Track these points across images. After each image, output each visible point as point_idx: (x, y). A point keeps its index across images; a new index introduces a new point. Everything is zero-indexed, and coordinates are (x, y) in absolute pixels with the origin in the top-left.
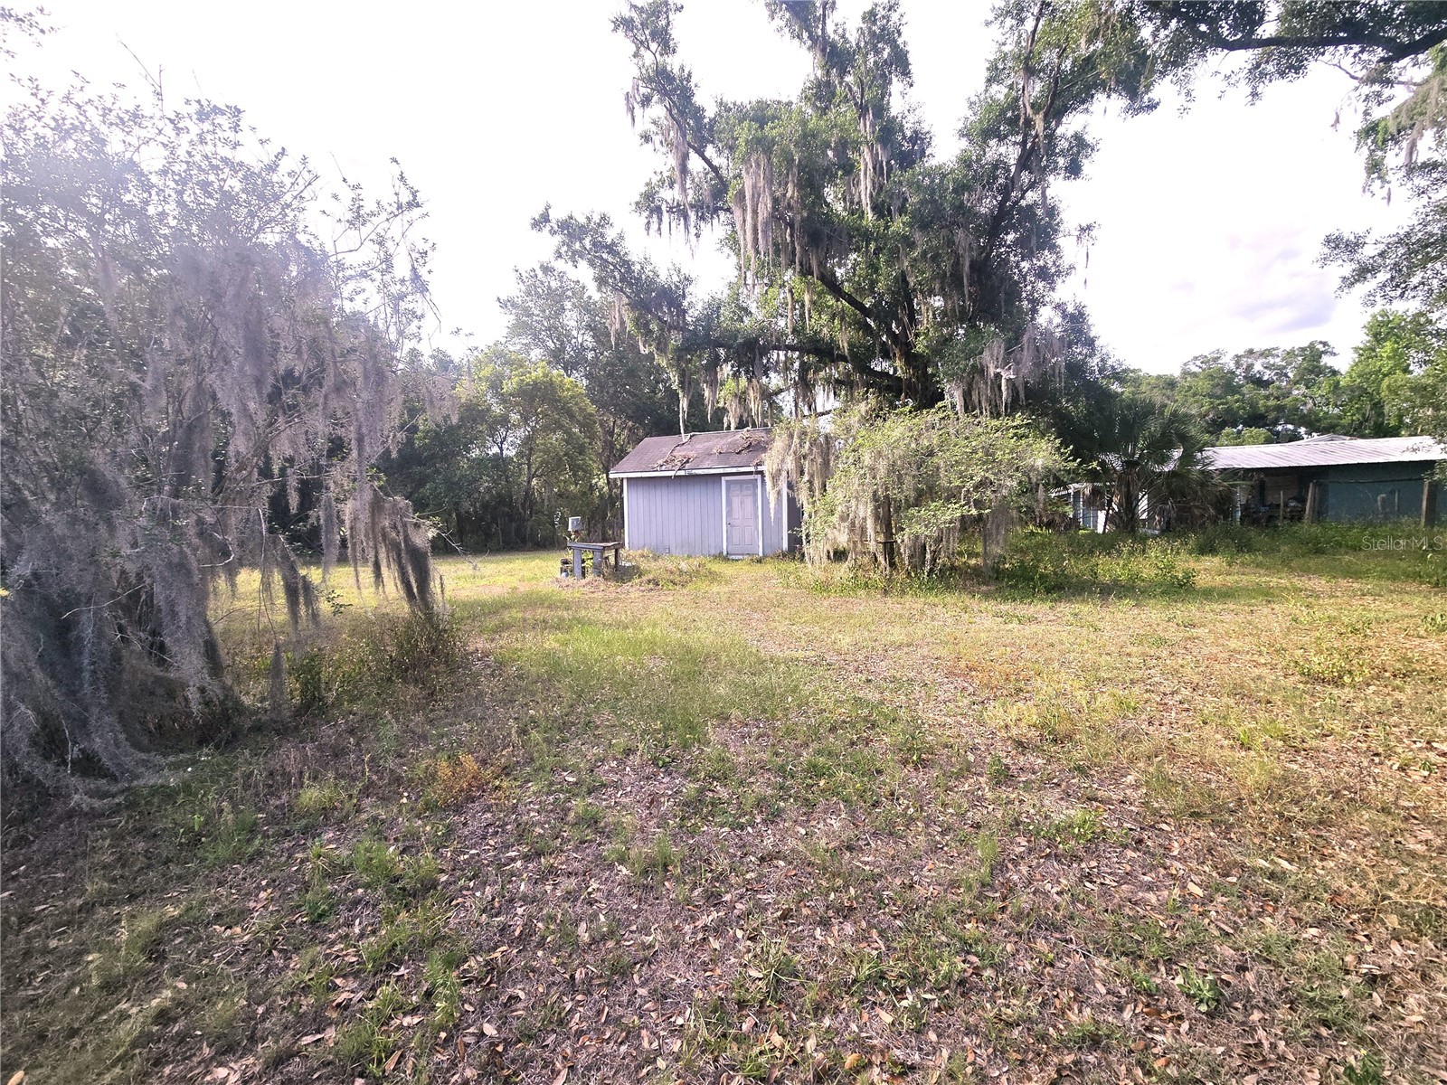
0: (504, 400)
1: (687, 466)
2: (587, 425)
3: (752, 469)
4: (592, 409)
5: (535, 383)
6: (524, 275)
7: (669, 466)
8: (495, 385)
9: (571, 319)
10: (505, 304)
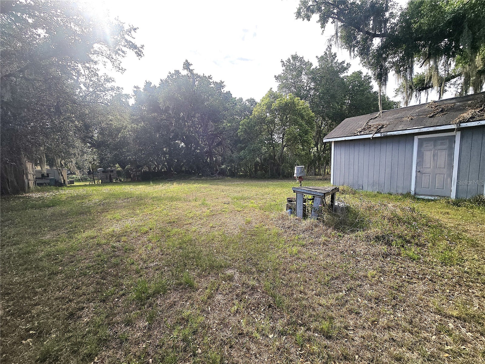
0: (271, 112)
1: (382, 130)
2: (309, 122)
3: (453, 127)
4: (313, 114)
5: (286, 103)
6: (285, 62)
7: (367, 132)
8: (269, 106)
9: (304, 78)
10: (277, 78)
